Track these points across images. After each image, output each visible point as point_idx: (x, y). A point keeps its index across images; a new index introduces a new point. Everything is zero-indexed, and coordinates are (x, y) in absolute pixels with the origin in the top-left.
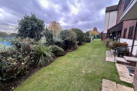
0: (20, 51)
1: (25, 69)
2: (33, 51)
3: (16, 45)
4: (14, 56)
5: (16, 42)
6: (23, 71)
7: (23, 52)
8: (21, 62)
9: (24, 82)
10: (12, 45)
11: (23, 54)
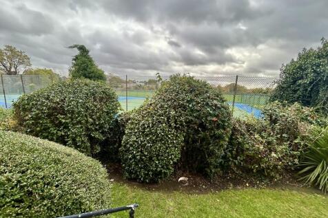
0: (273, 129)
1: (275, 167)
2: (303, 138)
3: (271, 116)
4: (263, 134)
5: (270, 111)
6: (269, 169)
7: (278, 134)
8: (271, 151)
9: (268, 191)
10: (263, 116)
11: (279, 136)
